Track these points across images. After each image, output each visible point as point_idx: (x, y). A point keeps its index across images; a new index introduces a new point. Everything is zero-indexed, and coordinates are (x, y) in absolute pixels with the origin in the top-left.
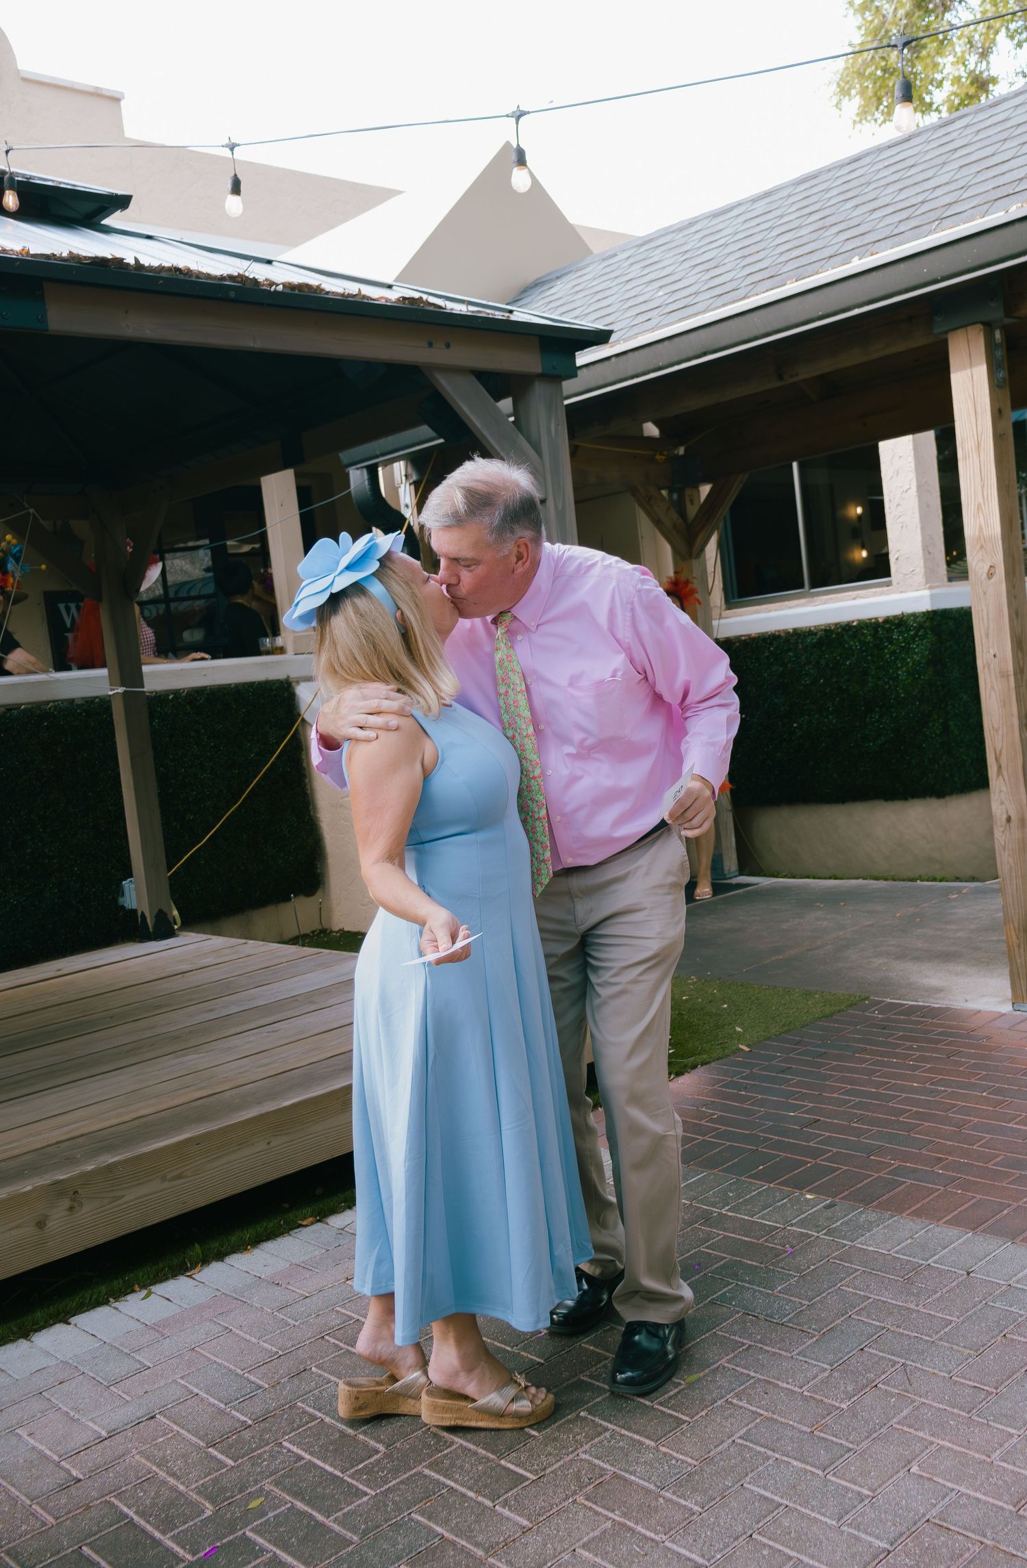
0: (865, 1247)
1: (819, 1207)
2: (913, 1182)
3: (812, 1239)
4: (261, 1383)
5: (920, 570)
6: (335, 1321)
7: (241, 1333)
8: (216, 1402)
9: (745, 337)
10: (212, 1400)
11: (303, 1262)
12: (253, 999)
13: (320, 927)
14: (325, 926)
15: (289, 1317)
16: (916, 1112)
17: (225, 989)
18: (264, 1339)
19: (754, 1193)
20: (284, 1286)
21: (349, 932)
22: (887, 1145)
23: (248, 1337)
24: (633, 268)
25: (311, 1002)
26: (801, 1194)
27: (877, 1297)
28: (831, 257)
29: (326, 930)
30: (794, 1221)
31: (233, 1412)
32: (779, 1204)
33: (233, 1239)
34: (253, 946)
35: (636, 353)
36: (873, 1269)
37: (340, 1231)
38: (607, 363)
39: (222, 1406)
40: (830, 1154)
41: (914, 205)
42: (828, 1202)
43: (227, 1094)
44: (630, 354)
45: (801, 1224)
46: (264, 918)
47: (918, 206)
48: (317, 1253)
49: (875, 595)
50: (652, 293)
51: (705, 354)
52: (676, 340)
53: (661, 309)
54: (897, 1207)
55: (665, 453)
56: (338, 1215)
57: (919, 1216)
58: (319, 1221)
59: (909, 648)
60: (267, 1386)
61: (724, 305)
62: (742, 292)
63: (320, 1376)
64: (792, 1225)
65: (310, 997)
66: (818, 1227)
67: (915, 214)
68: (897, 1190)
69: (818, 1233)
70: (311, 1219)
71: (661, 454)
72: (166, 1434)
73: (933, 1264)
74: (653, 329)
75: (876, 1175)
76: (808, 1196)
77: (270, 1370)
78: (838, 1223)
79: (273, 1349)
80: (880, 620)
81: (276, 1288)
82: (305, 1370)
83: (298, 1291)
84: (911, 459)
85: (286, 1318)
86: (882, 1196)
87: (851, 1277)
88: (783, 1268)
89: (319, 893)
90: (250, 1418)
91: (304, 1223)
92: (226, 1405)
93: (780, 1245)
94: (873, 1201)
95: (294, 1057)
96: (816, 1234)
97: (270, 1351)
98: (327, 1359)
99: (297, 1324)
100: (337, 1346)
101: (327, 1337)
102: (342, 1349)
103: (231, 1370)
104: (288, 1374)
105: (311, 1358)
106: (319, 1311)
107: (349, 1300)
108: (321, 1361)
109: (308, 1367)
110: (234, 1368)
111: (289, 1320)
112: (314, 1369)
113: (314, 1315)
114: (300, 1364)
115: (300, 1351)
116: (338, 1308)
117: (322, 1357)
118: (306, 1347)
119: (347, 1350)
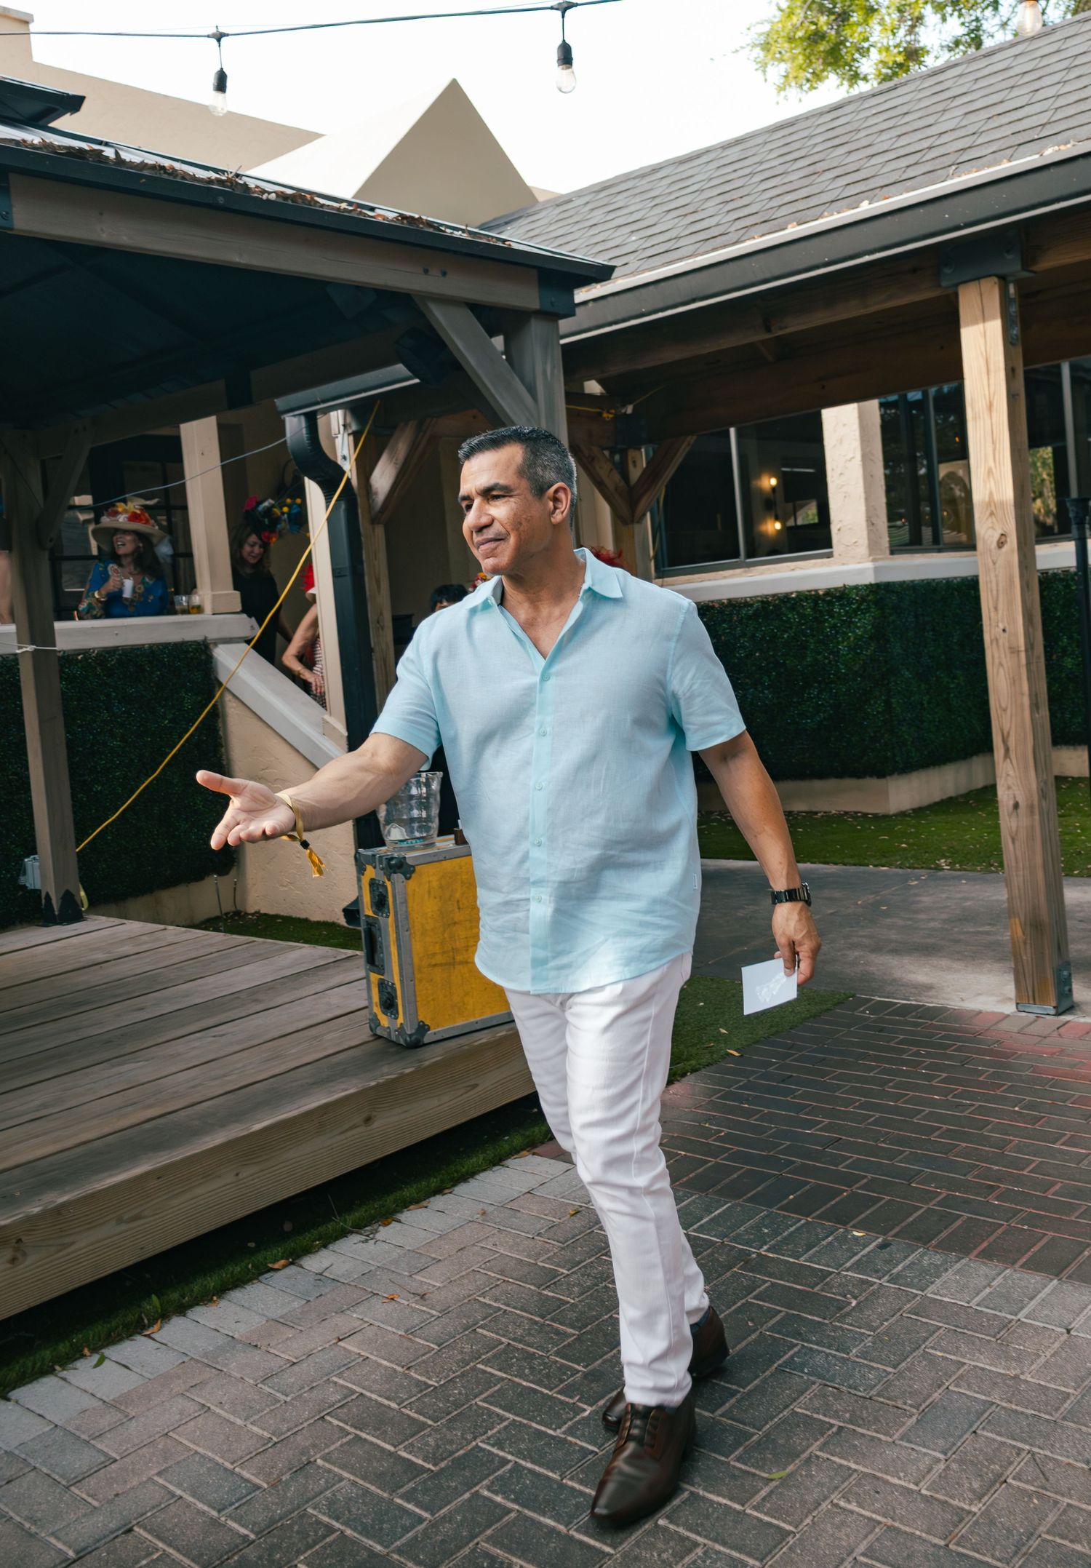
4: (257, 1481)
7: (222, 1413)
8: (206, 1508)
10: (200, 1506)
14: (239, 908)
21: (265, 914)
22: (926, 1170)
29: (240, 912)
31: (230, 1522)
39: (214, 1513)
56: (313, 1256)
60: (265, 1486)
63: (329, 1471)
70: (282, 1261)
72: (152, 1554)
90: (252, 1531)
92: (219, 1511)
97: (261, 1437)
98: (332, 1448)
99: (288, 1399)
100: (342, 1429)
101: (328, 1418)
102: (349, 1434)
103: (217, 1464)
104: (290, 1469)
105: (314, 1446)
106: (312, 1382)
107: (347, 1366)
108: (327, 1451)
109: (312, 1460)
110: (221, 1461)
111: (278, 1395)
112: (320, 1462)
113: (307, 1389)
114: (302, 1454)
115: (299, 1438)
116: (335, 1379)
117: (327, 1446)
118: (304, 1431)
119: (357, 1436)
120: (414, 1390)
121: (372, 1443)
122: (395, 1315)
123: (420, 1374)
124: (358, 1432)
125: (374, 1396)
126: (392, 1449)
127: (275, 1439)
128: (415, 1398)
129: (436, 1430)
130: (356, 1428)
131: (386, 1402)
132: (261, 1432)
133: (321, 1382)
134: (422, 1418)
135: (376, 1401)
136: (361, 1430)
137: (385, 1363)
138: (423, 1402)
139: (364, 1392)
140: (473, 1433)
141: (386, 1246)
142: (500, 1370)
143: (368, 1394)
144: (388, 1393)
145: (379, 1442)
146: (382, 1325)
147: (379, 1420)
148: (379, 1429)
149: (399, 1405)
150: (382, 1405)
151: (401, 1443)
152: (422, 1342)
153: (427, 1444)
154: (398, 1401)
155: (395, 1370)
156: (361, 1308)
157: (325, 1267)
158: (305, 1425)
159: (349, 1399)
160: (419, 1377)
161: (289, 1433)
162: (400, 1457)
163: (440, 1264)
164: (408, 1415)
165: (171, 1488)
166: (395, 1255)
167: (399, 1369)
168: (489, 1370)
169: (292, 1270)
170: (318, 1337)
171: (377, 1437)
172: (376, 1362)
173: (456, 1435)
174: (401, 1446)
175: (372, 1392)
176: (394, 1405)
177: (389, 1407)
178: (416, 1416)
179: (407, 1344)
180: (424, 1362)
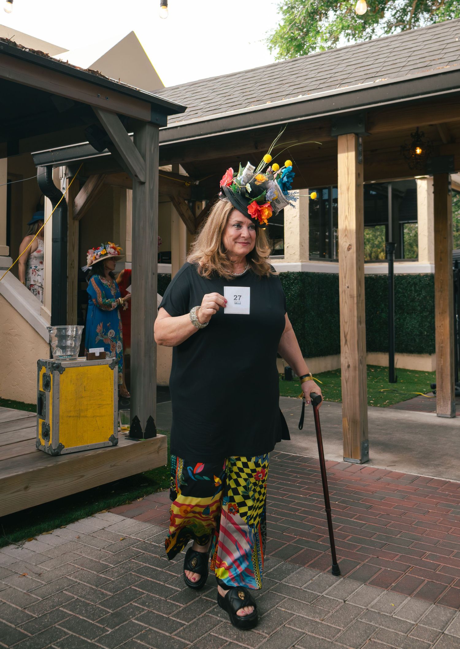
0: (287, 584)
2: (308, 548)
5: (298, 253)
9: (244, 125)
16: (304, 510)
28: (287, 95)
35: (190, 126)
38: (175, 129)
41: (326, 78)
44: (187, 126)
47: (328, 79)
51: (224, 131)
52: (211, 122)
54: (302, 561)
57: (314, 567)
62: (244, 105)
67: (327, 82)
68: (300, 552)
75: (288, 543)
78: (272, 570)
86: (293, 556)
87: (282, 601)
94: (288, 558)
120: (25, 619)
122: (24, 583)
128: (24, 623)
129: (32, 639)
131: (10, 624)
134: (26, 632)
137: (13, 605)
138: (28, 625)
140: (50, 640)
141: (27, 551)
144: (12, 620)
146: (16, 588)
149: (16, 626)
150: (7, 626)
152: (34, 596)
154: (16, 624)
155: (18, 609)
156: (6, 580)
160: (29, 613)
164: (19, 631)
166: (30, 555)
168: (65, 610)
171: (1, 641)
173: (41, 641)
176: (13, 626)
177: (10, 627)
178: (23, 631)
179: (26, 597)
180: (33, 606)
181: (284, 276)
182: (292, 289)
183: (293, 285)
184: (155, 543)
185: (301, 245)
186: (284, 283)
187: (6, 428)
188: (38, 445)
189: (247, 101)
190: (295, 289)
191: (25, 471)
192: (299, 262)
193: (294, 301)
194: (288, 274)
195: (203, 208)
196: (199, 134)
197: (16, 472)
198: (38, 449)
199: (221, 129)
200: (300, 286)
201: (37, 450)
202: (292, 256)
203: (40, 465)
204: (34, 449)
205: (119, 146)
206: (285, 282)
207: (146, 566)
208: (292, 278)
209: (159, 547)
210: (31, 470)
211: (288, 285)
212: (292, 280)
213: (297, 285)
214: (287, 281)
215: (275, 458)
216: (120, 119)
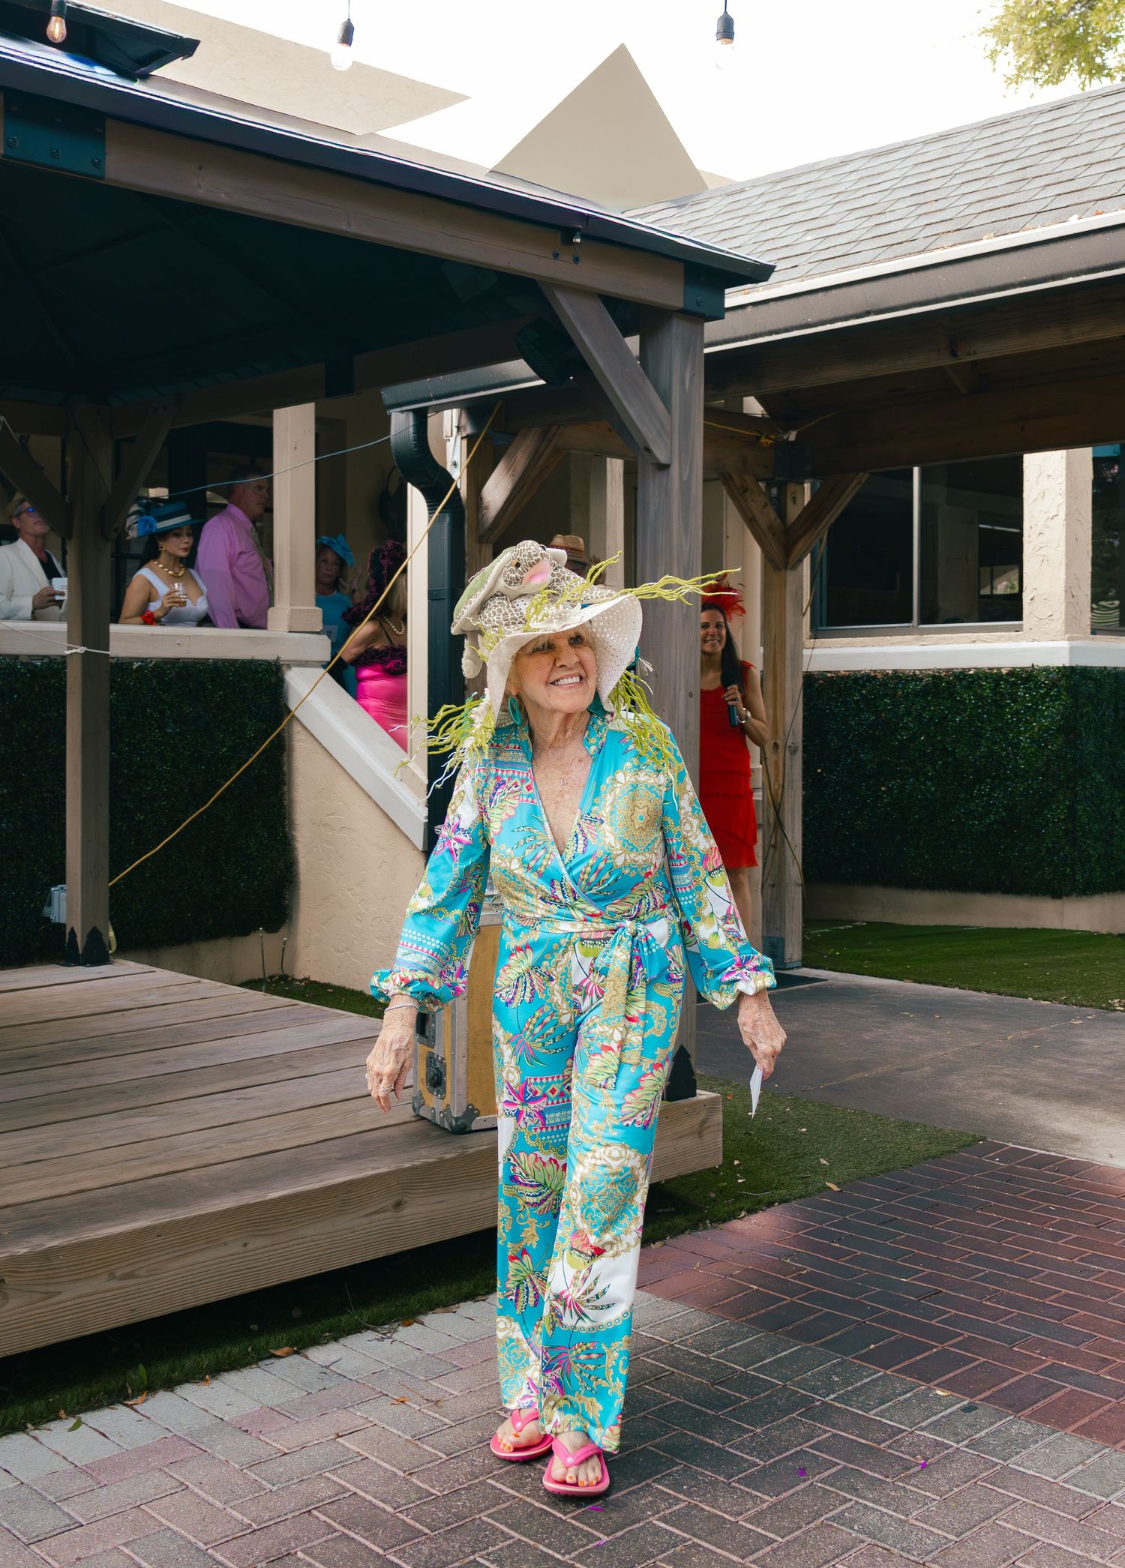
0: (1021, 1469)
1: (954, 1408)
2: (1074, 1388)
3: (951, 1450)
5: (1060, 615)
6: (325, 1492)
7: (200, 1492)
11: (278, 1406)
12: (213, 1054)
13: (280, 972)
14: (286, 972)
15: (264, 1479)
16: (1067, 1295)
17: (179, 1036)
18: (232, 1504)
19: (866, 1381)
20: (254, 1435)
21: (316, 982)
22: (1033, 1335)
23: (211, 1499)
24: (768, 207)
25: (289, 1066)
26: (929, 1388)
27: (1046, 1541)
28: (1037, 213)
29: (287, 977)
30: (924, 1424)
32: (901, 1398)
33: (188, 1363)
34: (208, 987)
35: (780, 303)
36: (1037, 1501)
37: (325, 1370)
40: (961, 1338)
42: (966, 1403)
43: (193, 1173)
45: (934, 1427)
46: (210, 952)
48: (295, 1395)
49: (998, 640)
50: (797, 237)
51: (868, 313)
52: (834, 292)
53: (809, 255)
54: (1059, 1417)
55: (773, 437)
56: (320, 1347)
57: (1089, 1435)
58: (296, 1352)
59: (1036, 710)
61: (896, 257)
64: (922, 1429)
65: (289, 1058)
66: (957, 1435)
68: (1054, 1396)
69: (958, 1443)
70: (287, 1349)
71: (767, 437)
73: (1115, 1503)
74: (801, 278)
75: (1025, 1373)
76: (939, 1392)
77: (241, 1548)
78: (983, 1433)
79: (245, 1519)
80: (1004, 672)
81: (244, 1436)
82: (288, 1554)
83: (274, 1444)
84: (1062, 479)
85: (260, 1480)
86: (1037, 1402)
87: (1009, 1508)
88: (916, 1486)
89: (283, 930)
91: (278, 1353)
93: (909, 1454)
94: (1025, 1408)
95: (276, 1136)
96: (955, 1445)
97: (241, 1523)
98: (316, 1542)
99: (274, 1489)
100: (329, 1525)
101: (315, 1512)
102: (336, 1531)
103: (190, 1543)
104: (268, 1558)
105: (296, 1538)
106: (303, 1475)
107: (341, 1465)
108: (309, 1545)
109: (292, 1552)
110: (193, 1540)
111: (264, 1483)
112: (300, 1555)
113: (296, 1481)
114: (283, 1544)
115: (281, 1528)
116: (328, 1474)
117: (310, 1540)
118: (288, 1522)
119: (344, 1534)
120: (414, 1496)
121: (360, 1543)
122: (403, 1418)
123: (423, 1481)
124: (346, 1531)
125: (369, 1497)
126: (381, 1552)
127: (255, 1526)
128: (414, 1504)
129: (431, 1539)
130: (344, 1526)
131: (381, 1505)
132: (240, 1517)
133: (313, 1476)
134: (418, 1525)
135: (370, 1502)
136: (350, 1529)
137: (386, 1465)
138: (421, 1510)
139: (358, 1491)
140: (472, 1547)
141: (404, 1347)
142: (512, 1488)
143: (362, 1494)
144: (385, 1496)
145: (367, 1543)
146: (387, 1427)
147: (373, 1522)
148: (369, 1531)
149: (395, 1509)
150: (376, 1507)
151: (392, 1547)
152: (429, 1449)
153: (420, 1551)
154: (394, 1505)
155: (395, 1474)
156: (365, 1407)
157: (333, 1360)
158: (290, 1516)
159: (341, 1497)
160: (421, 1484)
161: (271, 1523)
162: (389, 1561)
163: (461, 1373)
164: (402, 1520)
165: (137, 1559)
166: (412, 1357)
167: (400, 1473)
168: (499, 1486)
169: (295, 1359)
170: (313, 1431)
171: (366, 1538)
172: (375, 1463)
173: (453, 1547)
174: (391, 1551)
175: (366, 1492)
176: (389, 1509)
177: (384, 1510)
178: (412, 1522)
179: (412, 1449)
180: (428, 1469)
181: (1021, 678)
182: (1044, 710)
183: (1044, 703)
184: (697, 1350)
185: (1070, 593)
186: (1020, 696)
187: (337, 1059)
188: (416, 1105)
189: (929, 231)
190: (1051, 713)
191: (393, 1167)
192: (1064, 639)
193: (1046, 745)
194: (1032, 671)
195: (806, 502)
196: (803, 322)
197: (373, 1169)
198: (418, 1115)
199: (861, 310)
200: (1063, 705)
201: (415, 1116)
202: (1043, 622)
203: (427, 1155)
204: (408, 1114)
205: (604, 375)
206: (1025, 694)
207: (678, 1402)
208: (1043, 683)
209: (709, 1360)
210: (407, 1165)
211: (1031, 701)
212: (1041, 688)
213: (1056, 700)
214: (1028, 690)
215: (993, 1158)
216: (606, 305)
